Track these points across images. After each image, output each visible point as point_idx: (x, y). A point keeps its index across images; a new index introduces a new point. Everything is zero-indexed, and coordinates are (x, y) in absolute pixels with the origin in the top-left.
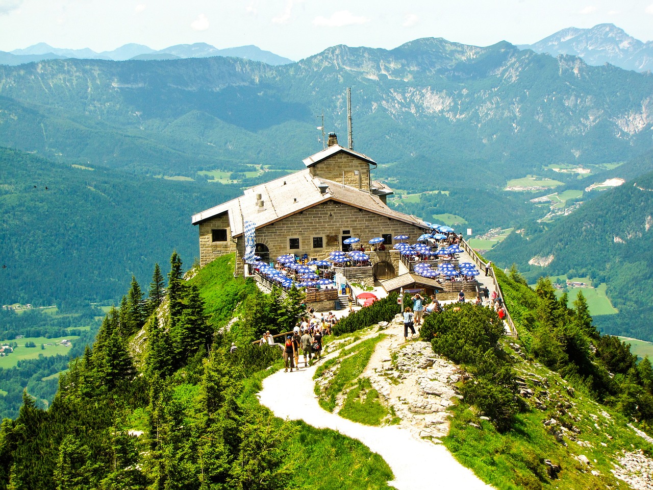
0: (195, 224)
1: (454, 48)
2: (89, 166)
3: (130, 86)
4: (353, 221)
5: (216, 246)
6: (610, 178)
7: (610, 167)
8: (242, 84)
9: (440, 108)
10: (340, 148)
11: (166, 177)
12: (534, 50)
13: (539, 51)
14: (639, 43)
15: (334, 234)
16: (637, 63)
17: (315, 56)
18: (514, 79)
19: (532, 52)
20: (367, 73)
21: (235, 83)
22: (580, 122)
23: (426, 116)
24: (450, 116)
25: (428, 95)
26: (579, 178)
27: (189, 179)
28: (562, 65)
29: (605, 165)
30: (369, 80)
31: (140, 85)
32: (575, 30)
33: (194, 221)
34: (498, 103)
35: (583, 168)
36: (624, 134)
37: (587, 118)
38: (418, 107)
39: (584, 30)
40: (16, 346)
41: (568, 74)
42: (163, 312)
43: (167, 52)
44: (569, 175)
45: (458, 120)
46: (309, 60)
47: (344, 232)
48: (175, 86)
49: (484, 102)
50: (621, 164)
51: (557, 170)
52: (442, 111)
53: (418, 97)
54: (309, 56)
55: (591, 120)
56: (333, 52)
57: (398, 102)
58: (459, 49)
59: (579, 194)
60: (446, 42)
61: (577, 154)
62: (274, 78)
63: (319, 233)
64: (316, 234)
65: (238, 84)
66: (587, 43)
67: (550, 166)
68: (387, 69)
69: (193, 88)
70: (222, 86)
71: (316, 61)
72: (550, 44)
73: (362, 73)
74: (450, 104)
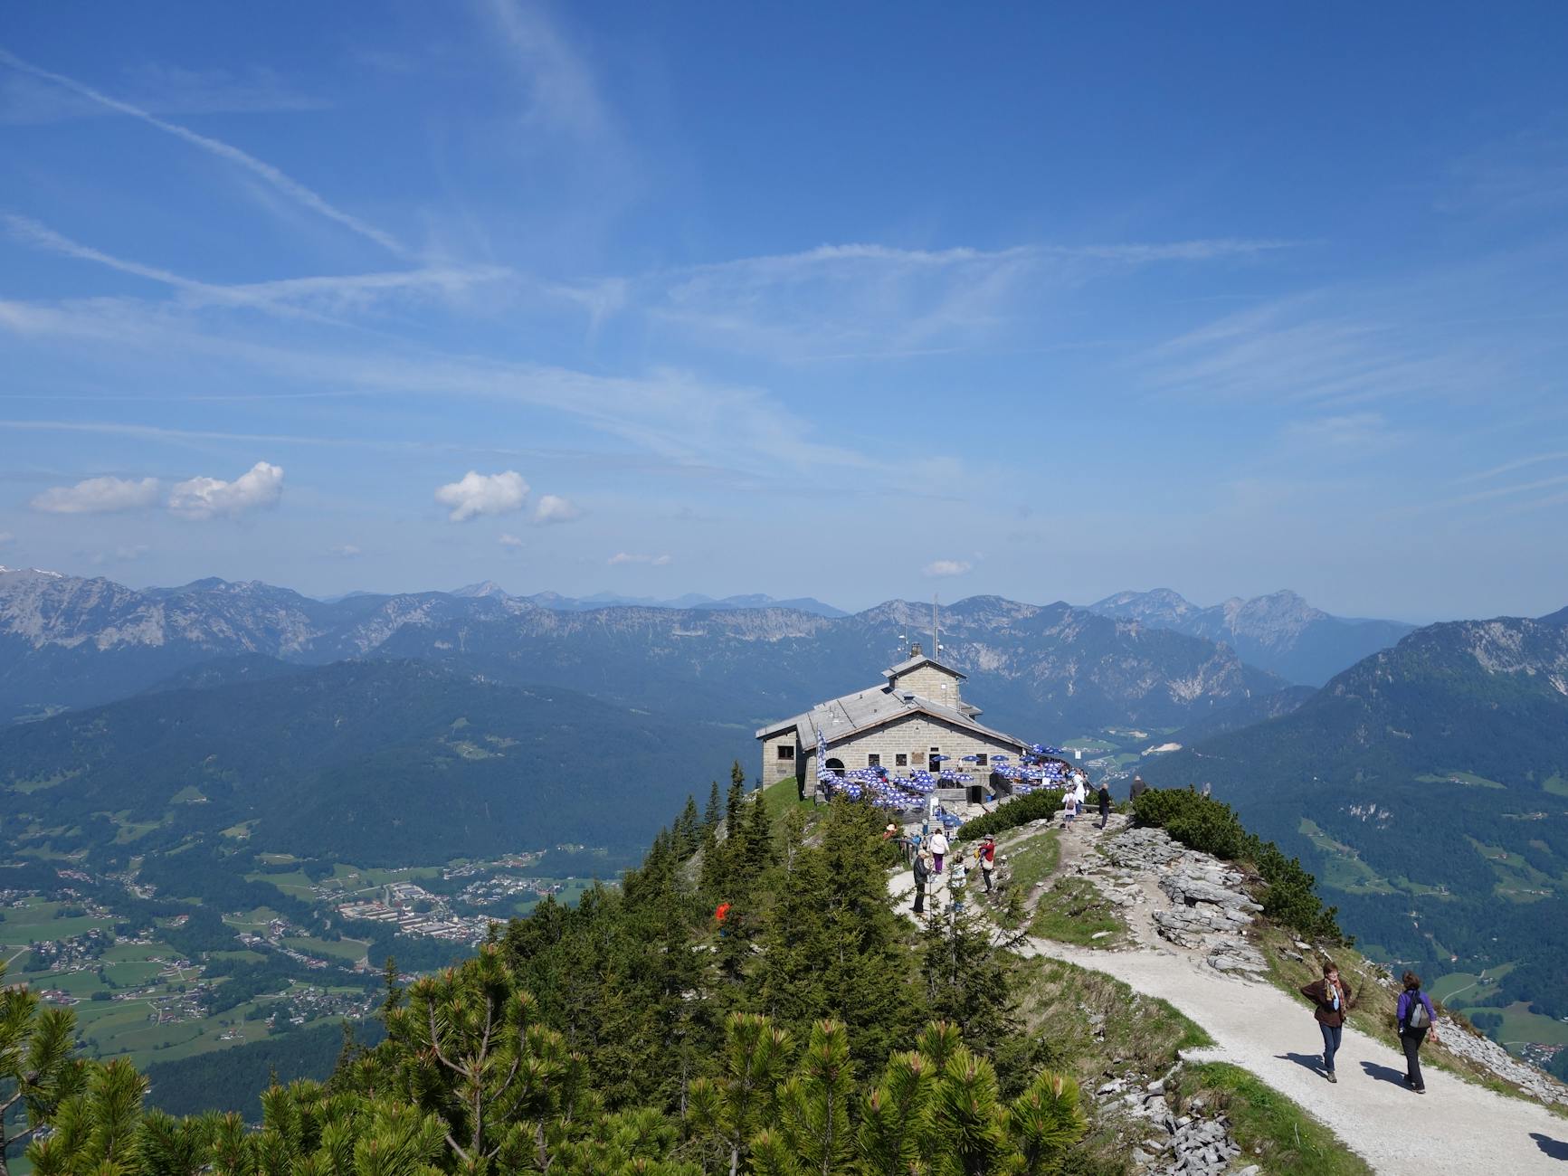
0: (758, 738)
1: (1009, 606)
2: (644, 710)
3: (688, 633)
4: (943, 737)
5: (781, 764)
6: (1167, 743)
7: (1167, 731)
8: (799, 635)
9: (995, 665)
10: (925, 659)
11: (720, 724)
12: (1090, 611)
13: (1097, 612)
14: (1196, 609)
15: (920, 752)
16: (1195, 629)
17: (872, 610)
18: (1070, 639)
19: (1088, 613)
20: (924, 628)
21: (792, 633)
22: (1138, 684)
23: (981, 673)
24: (1005, 673)
25: (983, 652)
26: (1136, 741)
27: (743, 727)
28: (1120, 627)
29: (1162, 729)
30: (925, 634)
31: (700, 633)
32: (1134, 594)
33: (758, 736)
34: (1054, 663)
35: (1141, 732)
36: (1181, 698)
37: (1144, 681)
38: (972, 663)
39: (1141, 594)
40: (567, 887)
41: (1126, 635)
42: (722, 833)
43: (728, 602)
44: (1126, 738)
45: (1013, 678)
46: (865, 614)
47: (932, 749)
48: (733, 635)
49: (1040, 661)
50: (1179, 728)
51: (1113, 732)
52: (997, 669)
53: (974, 653)
54: (866, 609)
55: (1147, 683)
56: (889, 606)
57: (954, 658)
58: (1016, 607)
59: (1136, 758)
60: (1003, 600)
61: (1134, 717)
62: (831, 630)
63: (903, 750)
64: (899, 750)
65: (794, 635)
66: (1144, 606)
67: (1106, 728)
68: (943, 624)
69: (751, 638)
70: (779, 637)
71: (872, 614)
72: (1107, 606)
73: (917, 628)
74: (1006, 661)
